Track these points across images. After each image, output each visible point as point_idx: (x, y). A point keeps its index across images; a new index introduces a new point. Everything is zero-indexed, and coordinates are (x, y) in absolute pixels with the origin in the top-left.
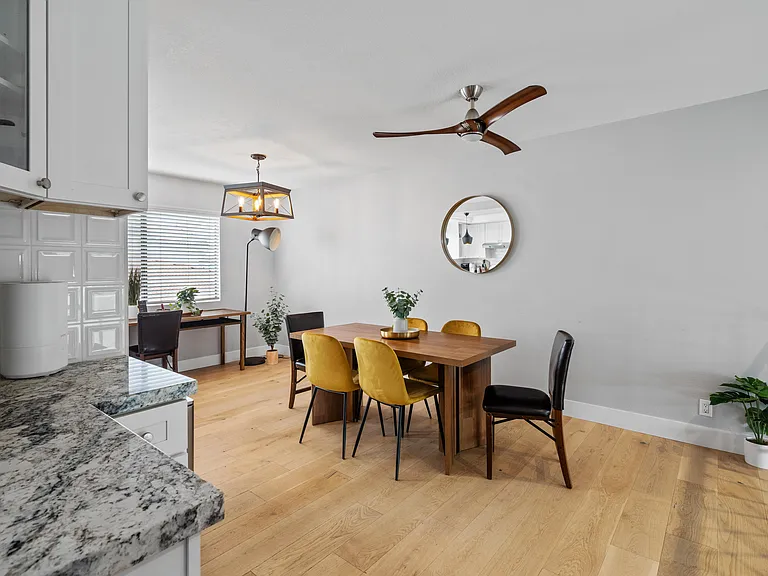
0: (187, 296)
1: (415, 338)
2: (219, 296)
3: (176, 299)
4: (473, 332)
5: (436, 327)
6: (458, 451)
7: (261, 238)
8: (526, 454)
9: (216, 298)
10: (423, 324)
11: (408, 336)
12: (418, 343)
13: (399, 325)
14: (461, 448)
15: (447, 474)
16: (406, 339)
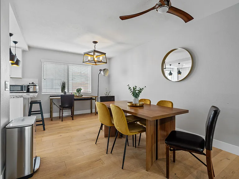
0: (79, 90)
1: (141, 106)
2: (91, 91)
3: (76, 92)
4: (170, 106)
5: (154, 103)
6: (157, 159)
7: (102, 72)
8: (192, 167)
9: (90, 92)
10: (149, 101)
11: (138, 105)
12: (143, 109)
13: (135, 100)
14: (159, 158)
15: (147, 170)
16: (137, 106)
